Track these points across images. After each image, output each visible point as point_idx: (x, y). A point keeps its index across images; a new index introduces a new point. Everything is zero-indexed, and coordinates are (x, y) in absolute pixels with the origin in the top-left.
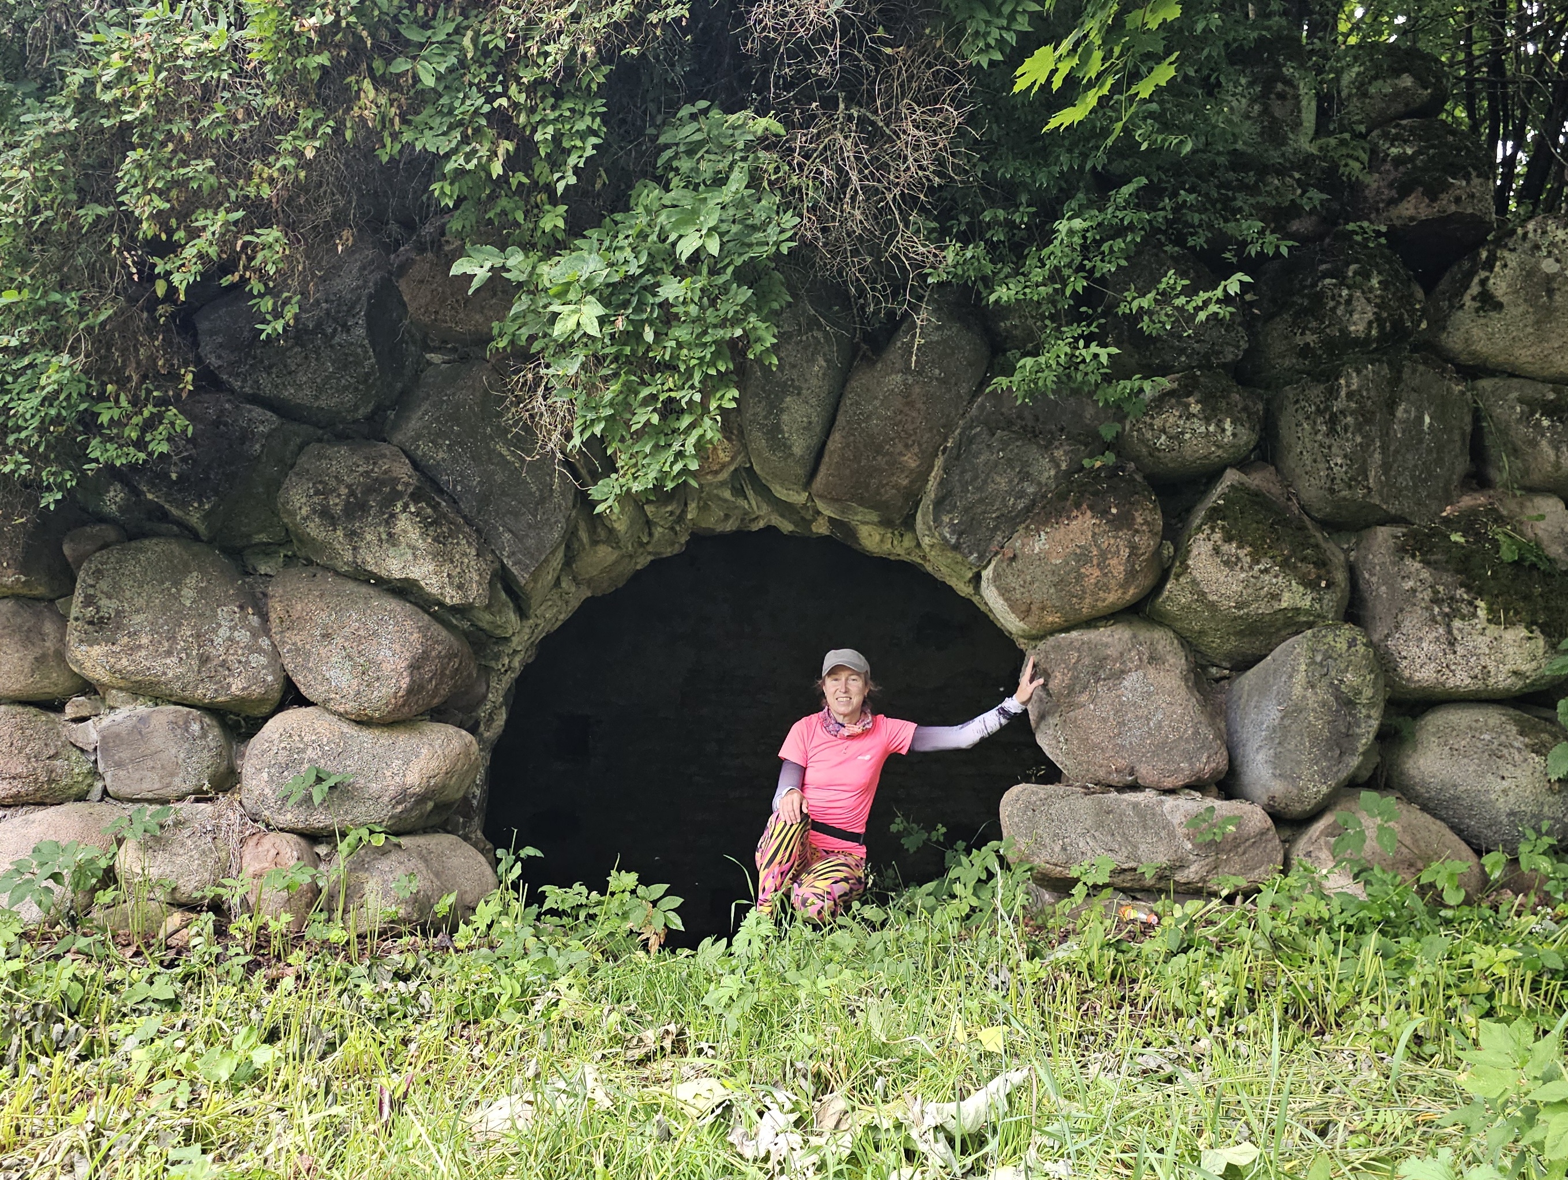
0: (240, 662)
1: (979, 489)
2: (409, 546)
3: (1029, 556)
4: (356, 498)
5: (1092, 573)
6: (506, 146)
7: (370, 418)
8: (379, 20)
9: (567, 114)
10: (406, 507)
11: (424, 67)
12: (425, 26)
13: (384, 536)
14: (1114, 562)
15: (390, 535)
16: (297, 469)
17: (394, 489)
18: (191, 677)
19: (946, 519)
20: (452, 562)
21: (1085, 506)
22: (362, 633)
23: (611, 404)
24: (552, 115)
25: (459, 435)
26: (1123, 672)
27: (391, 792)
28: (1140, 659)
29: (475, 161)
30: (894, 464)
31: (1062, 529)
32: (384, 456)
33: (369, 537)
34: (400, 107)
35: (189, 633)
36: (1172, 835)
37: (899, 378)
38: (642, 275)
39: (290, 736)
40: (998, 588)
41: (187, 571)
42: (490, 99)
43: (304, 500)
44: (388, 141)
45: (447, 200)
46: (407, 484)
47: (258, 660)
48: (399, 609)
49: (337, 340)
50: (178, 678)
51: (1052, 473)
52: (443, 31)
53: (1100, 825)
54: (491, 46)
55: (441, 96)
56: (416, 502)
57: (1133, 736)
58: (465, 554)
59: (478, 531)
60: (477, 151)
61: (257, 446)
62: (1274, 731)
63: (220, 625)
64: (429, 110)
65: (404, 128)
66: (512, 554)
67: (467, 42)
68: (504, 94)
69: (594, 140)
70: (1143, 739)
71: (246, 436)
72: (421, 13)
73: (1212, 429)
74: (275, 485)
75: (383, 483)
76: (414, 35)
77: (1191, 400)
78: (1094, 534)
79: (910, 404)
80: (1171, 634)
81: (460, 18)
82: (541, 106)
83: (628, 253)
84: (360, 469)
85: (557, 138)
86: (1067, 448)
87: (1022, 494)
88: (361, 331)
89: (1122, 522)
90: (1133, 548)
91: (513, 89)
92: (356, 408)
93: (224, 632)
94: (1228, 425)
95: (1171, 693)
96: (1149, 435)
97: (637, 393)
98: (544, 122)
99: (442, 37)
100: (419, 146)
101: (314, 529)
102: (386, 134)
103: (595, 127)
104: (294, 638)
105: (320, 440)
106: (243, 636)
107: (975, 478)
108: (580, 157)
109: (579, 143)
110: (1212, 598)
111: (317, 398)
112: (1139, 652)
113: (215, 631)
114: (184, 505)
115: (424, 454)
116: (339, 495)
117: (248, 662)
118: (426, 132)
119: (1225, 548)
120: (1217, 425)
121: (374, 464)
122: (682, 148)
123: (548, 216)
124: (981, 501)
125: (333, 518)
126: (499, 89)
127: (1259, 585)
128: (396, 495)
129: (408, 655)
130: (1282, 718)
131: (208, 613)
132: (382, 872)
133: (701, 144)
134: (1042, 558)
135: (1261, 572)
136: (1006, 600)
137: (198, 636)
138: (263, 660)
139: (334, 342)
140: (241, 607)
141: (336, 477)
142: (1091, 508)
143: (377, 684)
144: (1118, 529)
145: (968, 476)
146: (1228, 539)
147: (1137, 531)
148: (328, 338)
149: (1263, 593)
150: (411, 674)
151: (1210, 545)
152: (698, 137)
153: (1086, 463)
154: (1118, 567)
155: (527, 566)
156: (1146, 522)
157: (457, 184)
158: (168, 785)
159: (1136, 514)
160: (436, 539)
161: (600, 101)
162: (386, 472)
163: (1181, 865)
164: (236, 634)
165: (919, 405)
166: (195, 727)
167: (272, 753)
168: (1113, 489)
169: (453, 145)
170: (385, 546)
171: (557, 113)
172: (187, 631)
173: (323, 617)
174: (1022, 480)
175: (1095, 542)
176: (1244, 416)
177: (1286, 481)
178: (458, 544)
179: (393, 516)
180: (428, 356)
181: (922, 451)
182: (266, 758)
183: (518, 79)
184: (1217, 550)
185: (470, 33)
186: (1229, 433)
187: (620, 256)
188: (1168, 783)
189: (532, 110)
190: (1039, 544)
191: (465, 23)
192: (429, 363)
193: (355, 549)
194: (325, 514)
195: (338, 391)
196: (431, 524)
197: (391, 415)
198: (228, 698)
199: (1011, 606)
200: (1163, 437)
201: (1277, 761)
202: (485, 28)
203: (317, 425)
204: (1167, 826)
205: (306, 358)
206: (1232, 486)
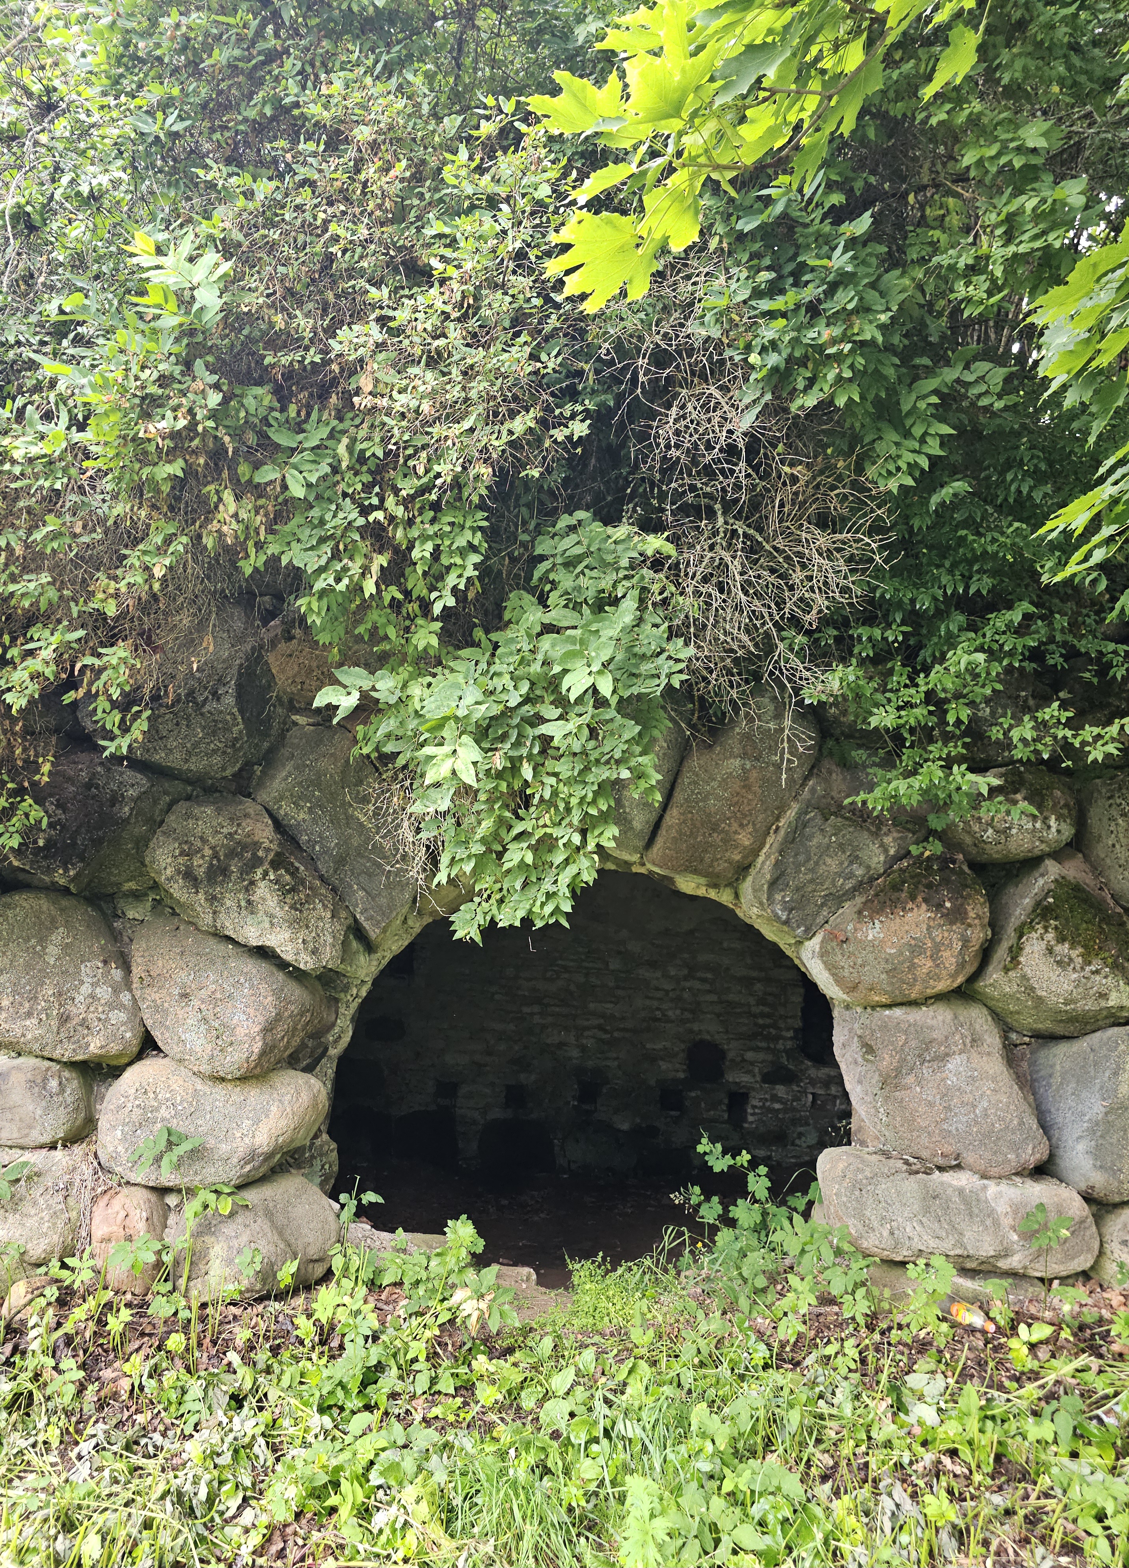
0: (100, 1020)
1: (812, 870)
2: (266, 913)
3: (860, 941)
4: (219, 860)
5: (925, 965)
6: (382, 560)
7: (236, 775)
8: (246, 422)
9: (448, 529)
10: (266, 874)
11: (293, 477)
12: (299, 428)
13: (243, 904)
14: (946, 954)
15: (249, 902)
16: (164, 827)
17: (254, 855)
18: (50, 1038)
19: (778, 897)
20: (307, 927)
21: (920, 899)
22: (218, 996)
23: (483, 841)
24: (431, 530)
25: (319, 799)
26: (947, 1055)
27: (241, 1153)
28: (964, 1044)
29: (346, 581)
30: (728, 841)
31: (898, 920)
32: (247, 816)
33: (228, 903)
34: (266, 515)
35: (50, 992)
36: (996, 1224)
37: (737, 762)
38: (520, 705)
39: (145, 1093)
40: (824, 963)
41: (53, 926)
42: (365, 511)
43: (169, 860)
44: (252, 551)
45: (314, 617)
46: (268, 850)
47: (118, 1016)
48: (254, 971)
49: (207, 707)
50: (36, 1039)
51: (882, 858)
52: (316, 436)
53: (926, 1211)
54: (368, 454)
55: (312, 507)
56: (276, 869)
57: (958, 1123)
58: (320, 918)
59: (334, 890)
60: (349, 569)
61: (127, 809)
62: (1097, 1124)
63: (82, 982)
64: (298, 520)
65: (270, 538)
66: (364, 911)
67: (342, 450)
68: (381, 507)
69: (476, 558)
70: (969, 1126)
71: (115, 799)
72: (293, 414)
73: (1038, 825)
74: (142, 844)
75: (245, 847)
76: (284, 439)
77: (1018, 796)
78: (929, 928)
79: (747, 787)
80: (985, 1011)
81: (335, 422)
82: (419, 520)
83: (506, 680)
84: (225, 830)
85: (436, 554)
86: (895, 835)
87: (851, 875)
88: (229, 700)
89: (956, 916)
90: (966, 941)
91: (390, 502)
92: (224, 769)
93: (86, 989)
94: (1052, 822)
95: (994, 1079)
96: (976, 828)
97: (510, 828)
98: (425, 538)
99: (315, 442)
100: (284, 561)
101: (178, 890)
102: (251, 544)
103: (476, 542)
104: (154, 995)
105: (188, 798)
106: (104, 992)
107: (808, 859)
108: (460, 576)
109: (459, 561)
110: (1040, 993)
111: (186, 761)
112: (963, 1036)
113: (77, 989)
114: (49, 871)
115: (286, 814)
116: (203, 857)
117: (107, 1019)
118: (294, 544)
119: (1058, 948)
120: (1044, 822)
121: (239, 825)
122: (559, 560)
123: (422, 633)
124: (812, 881)
125: (196, 879)
126: (375, 501)
127: (1089, 985)
128: (257, 862)
129: (261, 1019)
130: (1106, 1114)
131: (71, 970)
132: (228, 1238)
133: (579, 558)
134: (876, 946)
135: (1093, 973)
136: (833, 975)
137: (60, 995)
138: (123, 1016)
139: (204, 710)
140: (105, 962)
141: (201, 838)
142: (925, 900)
143: (230, 1049)
144: (952, 923)
145: (801, 858)
146: (1061, 939)
147: (970, 925)
148: (199, 706)
149: (1091, 992)
150: (264, 1039)
151: (1043, 944)
152: (578, 550)
153: (914, 850)
154: (950, 959)
155: (379, 922)
156: (978, 917)
157: (325, 600)
158: (27, 1135)
159: (969, 908)
160: (293, 907)
161: (480, 514)
162: (248, 835)
163: (1006, 1254)
164: (98, 990)
165: (756, 788)
166: (54, 1084)
167: (127, 1110)
168: (945, 881)
169: (323, 562)
170: (244, 912)
171: (436, 527)
172: (49, 991)
173: (183, 976)
174: (851, 863)
175: (930, 934)
176: (1065, 811)
177: (1096, 869)
178: (314, 909)
179: (252, 883)
180: (294, 717)
181: (755, 830)
182: (120, 1116)
183: (396, 491)
184: (1050, 951)
185: (345, 441)
186: (1054, 830)
187: (498, 683)
188: (994, 1171)
189: (410, 522)
190: (874, 931)
191: (341, 427)
192: (295, 724)
193: (215, 913)
194: (189, 875)
195: (206, 754)
196: (289, 891)
197: (258, 769)
198: (86, 1057)
199: (836, 981)
200: (990, 831)
201: (1097, 1153)
202: (362, 434)
203: (188, 782)
204: (991, 1213)
205: (177, 724)
206: (1056, 880)
